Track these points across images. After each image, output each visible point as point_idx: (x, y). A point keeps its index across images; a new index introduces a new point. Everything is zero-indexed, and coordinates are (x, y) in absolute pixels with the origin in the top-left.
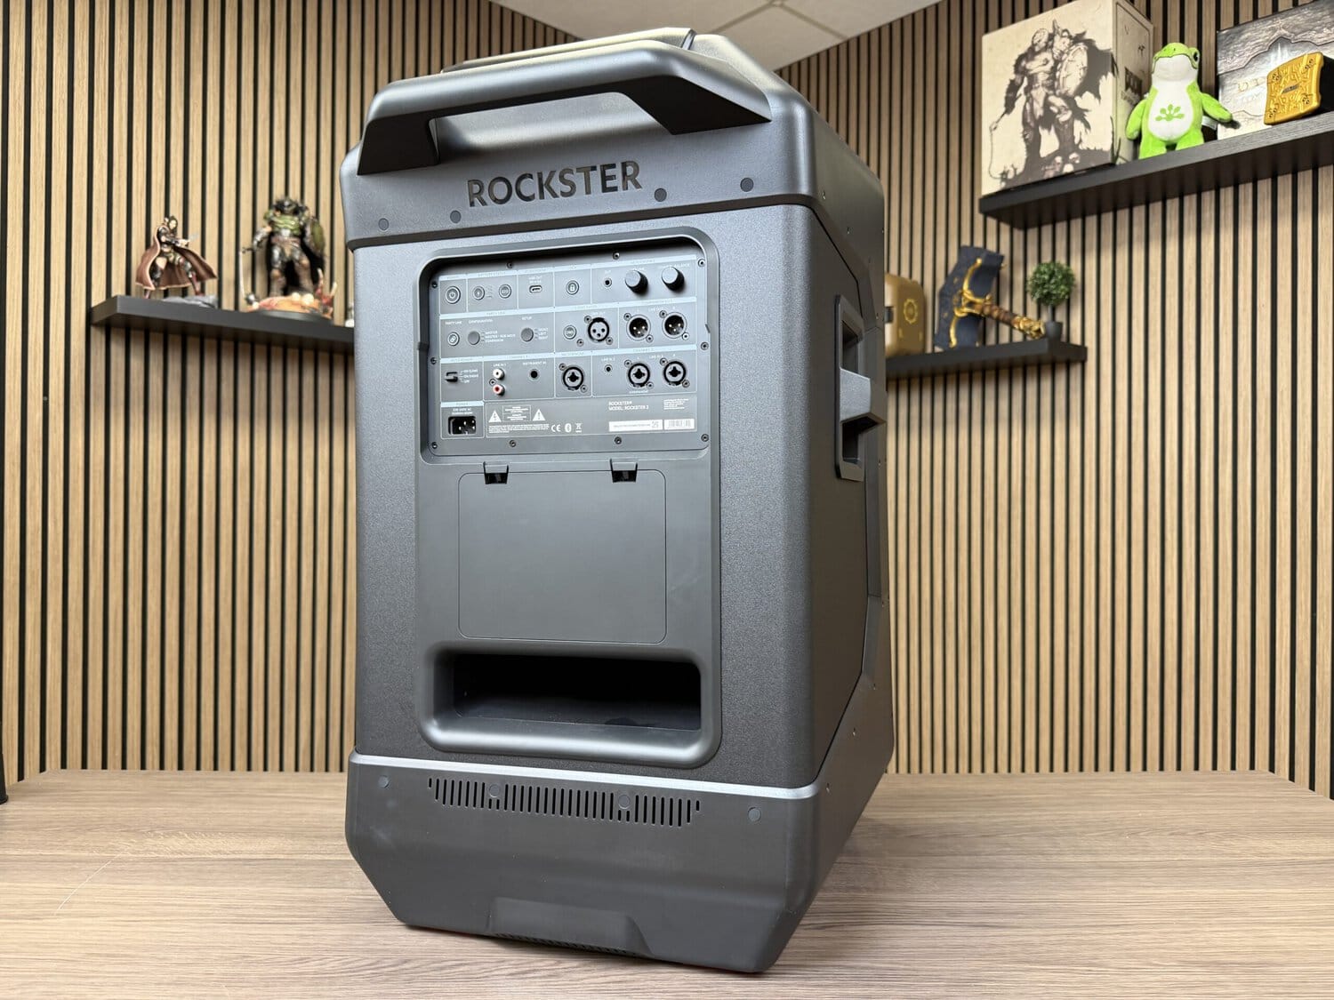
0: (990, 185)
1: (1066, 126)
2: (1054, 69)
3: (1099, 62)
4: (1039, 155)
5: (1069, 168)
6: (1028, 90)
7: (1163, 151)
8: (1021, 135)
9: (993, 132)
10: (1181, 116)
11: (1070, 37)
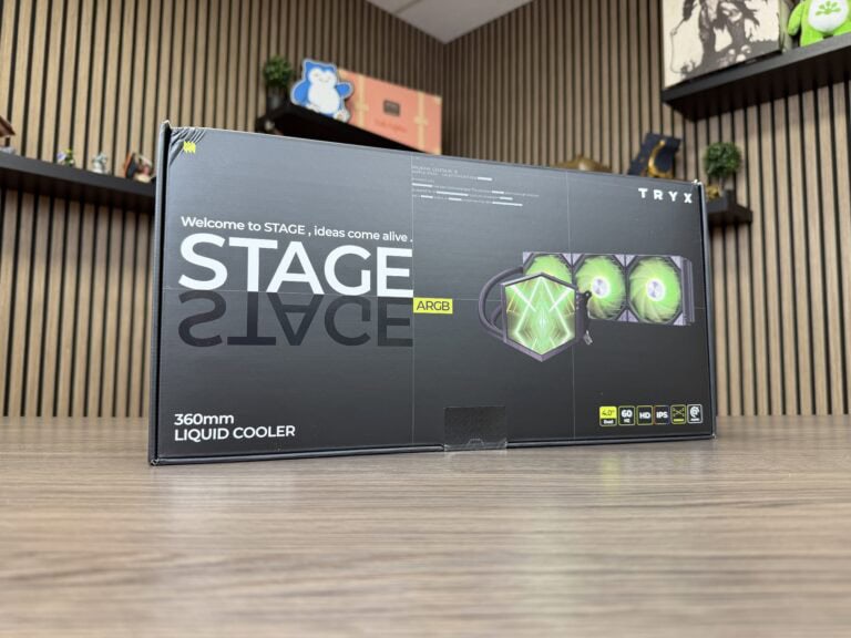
0: (672, 78)
1: (738, 24)
4: (714, 49)
5: (741, 58)
6: (703, 1)
7: (822, 39)
8: (698, 36)
9: (675, 37)
10: (838, 10)
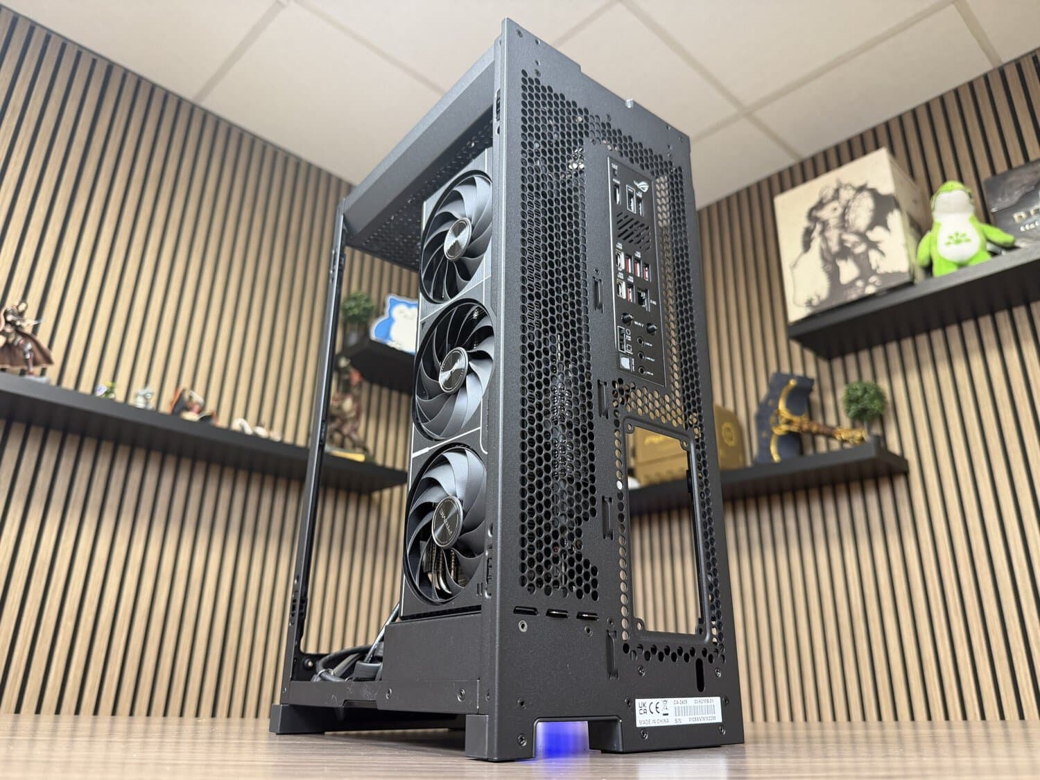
0: (797, 312)
1: (862, 257)
2: (843, 215)
3: (883, 205)
4: (839, 281)
5: (870, 290)
6: (822, 232)
7: (954, 269)
8: (822, 270)
9: (797, 270)
10: (968, 240)
11: (854, 188)
